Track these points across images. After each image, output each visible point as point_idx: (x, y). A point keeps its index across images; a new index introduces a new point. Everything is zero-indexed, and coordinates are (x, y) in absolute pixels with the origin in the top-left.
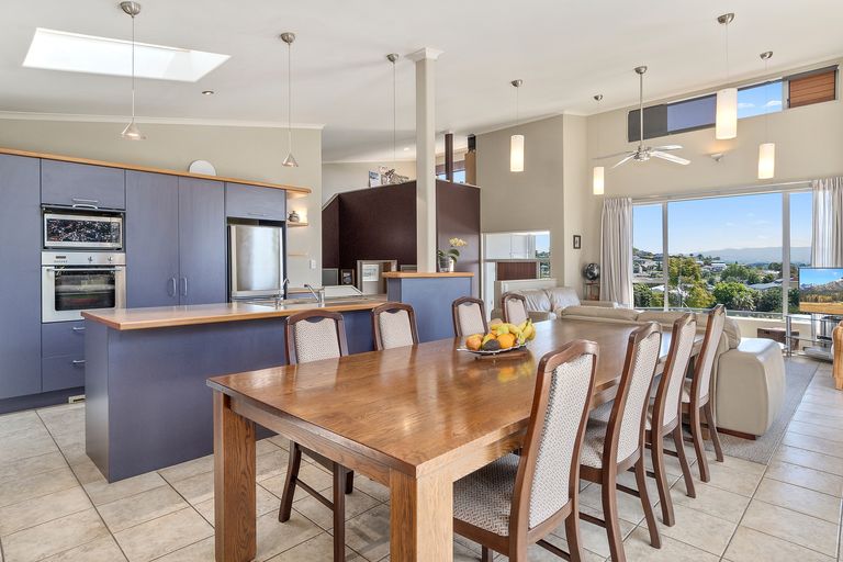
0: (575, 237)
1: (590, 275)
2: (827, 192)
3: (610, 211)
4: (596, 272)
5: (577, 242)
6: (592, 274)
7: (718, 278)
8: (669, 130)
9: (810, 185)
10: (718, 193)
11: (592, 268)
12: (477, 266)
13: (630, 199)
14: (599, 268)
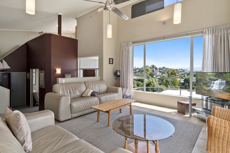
0: (110, 59)
1: (117, 75)
2: (210, 36)
3: (124, 48)
4: (118, 74)
5: (111, 61)
6: (117, 74)
7: (186, 75)
8: (147, 11)
9: (202, 32)
10: (164, 38)
11: (117, 72)
12: (76, 71)
13: (131, 43)
14: (120, 72)
